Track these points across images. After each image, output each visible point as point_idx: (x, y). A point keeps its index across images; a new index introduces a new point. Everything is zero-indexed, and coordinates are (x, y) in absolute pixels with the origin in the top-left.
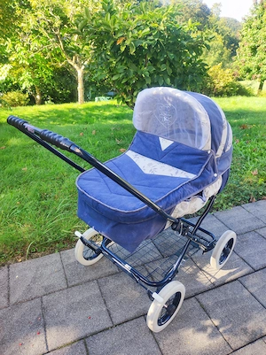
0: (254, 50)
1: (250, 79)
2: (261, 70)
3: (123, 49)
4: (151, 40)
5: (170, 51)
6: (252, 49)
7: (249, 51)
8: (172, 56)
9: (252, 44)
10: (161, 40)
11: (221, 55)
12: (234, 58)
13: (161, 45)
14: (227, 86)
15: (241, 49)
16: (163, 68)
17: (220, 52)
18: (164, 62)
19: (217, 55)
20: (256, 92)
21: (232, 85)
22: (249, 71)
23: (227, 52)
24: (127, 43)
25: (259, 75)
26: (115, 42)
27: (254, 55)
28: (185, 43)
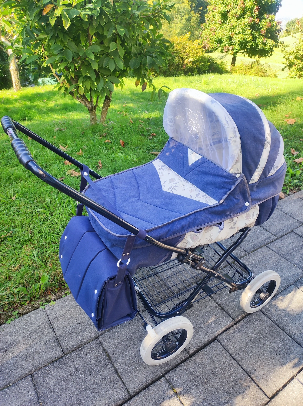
0: (224, 16)
1: (222, 51)
2: (233, 40)
3: (53, 22)
4: (91, 9)
5: (120, 24)
6: (222, 15)
7: (218, 18)
8: (122, 31)
9: (222, 9)
10: (106, 9)
11: (189, 20)
12: (202, 26)
13: (106, 15)
14: (197, 61)
15: (210, 15)
16: (113, 47)
17: (187, 16)
18: (113, 40)
19: (184, 21)
20: (228, 67)
21: (202, 60)
22: (220, 42)
23: (195, 17)
24: (58, 12)
25: (231, 47)
26: (41, 11)
27: (224, 23)
28: (137, 13)
